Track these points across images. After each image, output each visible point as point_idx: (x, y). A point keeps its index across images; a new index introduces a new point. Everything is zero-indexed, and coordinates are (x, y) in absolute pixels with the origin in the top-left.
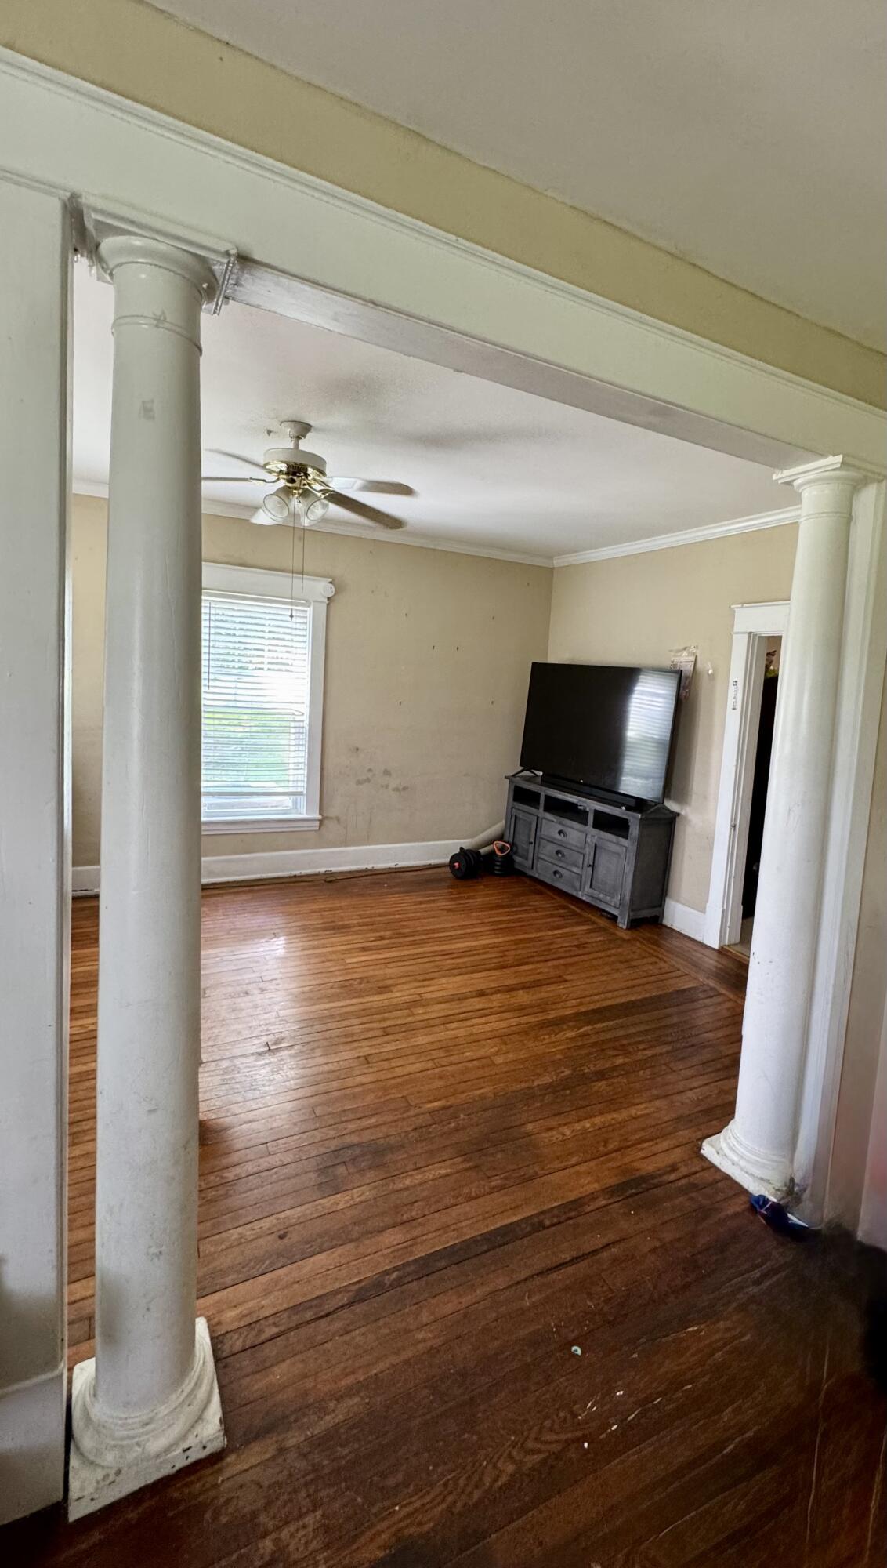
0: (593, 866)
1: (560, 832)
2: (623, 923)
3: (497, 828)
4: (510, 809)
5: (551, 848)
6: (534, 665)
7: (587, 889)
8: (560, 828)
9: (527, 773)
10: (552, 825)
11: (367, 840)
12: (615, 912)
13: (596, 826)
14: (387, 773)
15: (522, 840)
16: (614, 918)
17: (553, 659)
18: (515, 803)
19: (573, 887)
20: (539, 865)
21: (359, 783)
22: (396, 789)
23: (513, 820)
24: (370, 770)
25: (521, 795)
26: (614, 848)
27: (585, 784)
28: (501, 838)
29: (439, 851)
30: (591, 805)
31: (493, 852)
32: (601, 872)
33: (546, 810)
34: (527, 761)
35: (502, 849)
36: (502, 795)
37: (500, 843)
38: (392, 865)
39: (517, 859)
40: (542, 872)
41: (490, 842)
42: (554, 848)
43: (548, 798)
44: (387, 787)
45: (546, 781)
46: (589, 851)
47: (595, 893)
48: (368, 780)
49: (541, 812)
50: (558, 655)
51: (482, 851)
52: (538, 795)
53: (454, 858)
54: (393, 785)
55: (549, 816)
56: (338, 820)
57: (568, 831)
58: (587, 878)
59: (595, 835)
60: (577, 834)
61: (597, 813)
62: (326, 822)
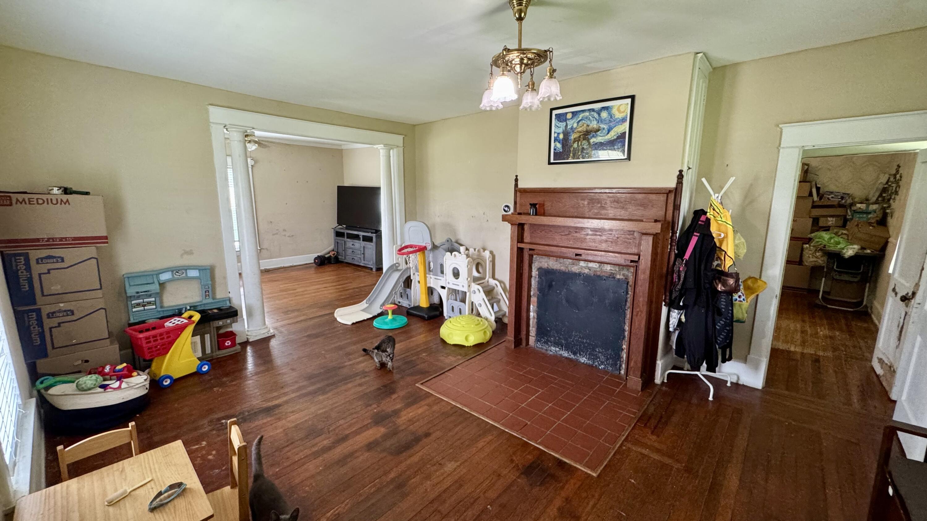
0: (364, 254)
1: (353, 245)
2: (374, 270)
3: (332, 247)
4: (335, 240)
5: (350, 251)
6: (338, 187)
7: (363, 262)
8: (352, 243)
9: (340, 227)
10: (350, 243)
11: (280, 256)
12: (372, 267)
13: (363, 240)
14: (284, 230)
15: (340, 250)
16: (371, 269)
17: (346, 184)
18: (337, 238)
19: (358, 262)
20: (347, 257)
21: (274, 235)
22: (289, 236)
23: (337, 244)
24: (277, 230)
25: (339, 234)
26: (370, 246)
27: (359, 228)
28: (333, 251)
29: (310, 258)
30: (361, 234)
31: (331, 256)
32: (366, 255)
33: (347, 238)
34: (340, 222)
35: (334, 255)
36: (332, 235)
37: (333, 252)
38: (291, 265)
39: (340, 257)
40: (349, 260)
41: (329, 253)
42: (351, 250)
43: (347, 233)
44: (285, 236)
45: (347, 228)
46: (362, 249)
47: (365, 262)
48: (277, 234)
49: (345, 239)
50: (347, 183)
51: (326, 256)
52: (344, 233)
53: (315, 259)
54: (287, 235)
55: (348, 240)
56: (267, 249)
57: (355, 244)
58: (362, 259)
59: (363, 243)
60: (358, 244)
61: (363, 236)
62: (262, 250)
